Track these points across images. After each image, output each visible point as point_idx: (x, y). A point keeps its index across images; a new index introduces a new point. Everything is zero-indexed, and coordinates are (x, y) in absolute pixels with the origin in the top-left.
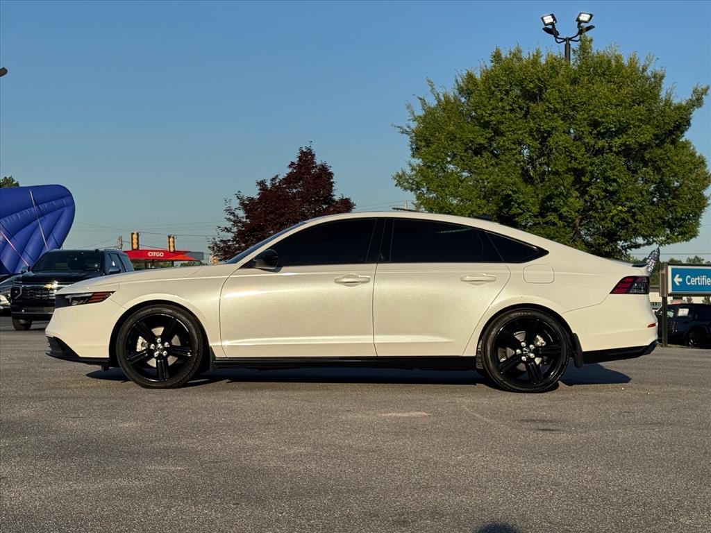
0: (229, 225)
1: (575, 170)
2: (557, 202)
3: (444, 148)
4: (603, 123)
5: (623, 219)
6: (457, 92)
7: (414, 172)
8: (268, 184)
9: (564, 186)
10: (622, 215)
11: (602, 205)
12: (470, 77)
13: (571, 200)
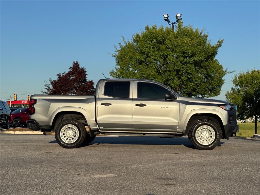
0: (46, 91)
1: (177, 70)
2: (170, 82)
3: (128, 62)
4: (187, 52)
5: (194, 88)
6: (133, 41)
7: (117, 71)
8: (61, 75)
9: (172, 76)
10: (194, 87)
11: (186, 83)
12: (138, 36)
13: (175, 81)
